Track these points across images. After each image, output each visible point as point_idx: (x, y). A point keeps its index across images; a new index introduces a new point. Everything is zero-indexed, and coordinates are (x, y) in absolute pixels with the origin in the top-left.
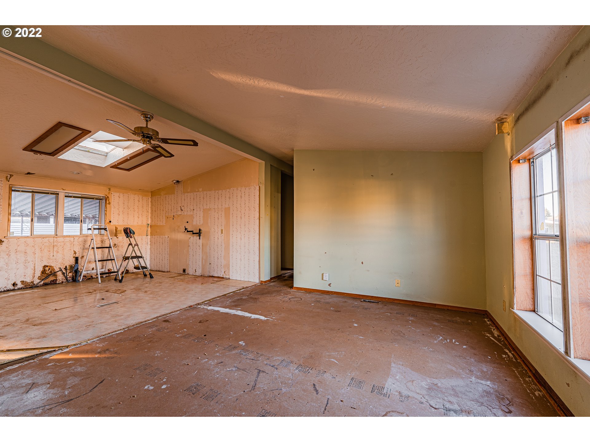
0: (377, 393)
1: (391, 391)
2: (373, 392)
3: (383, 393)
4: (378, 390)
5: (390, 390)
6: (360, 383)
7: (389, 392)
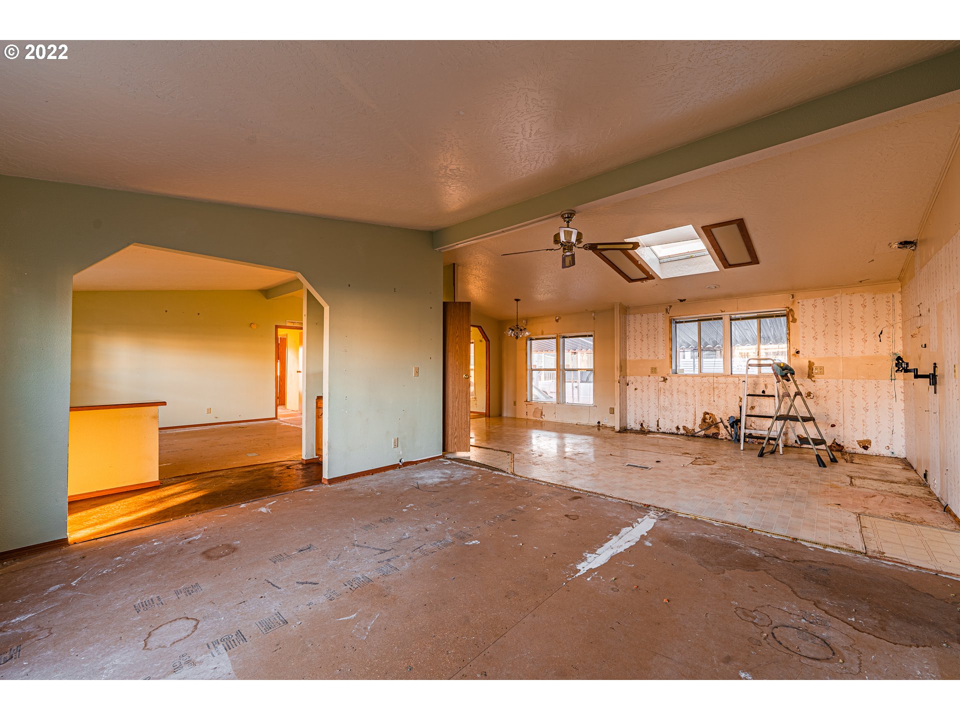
0: (230, 636)
1: (210, 655)
2: (237, 632)
3: (221, 643)
4: (233, 640)
5: (213, 655)
6: (268, 627)
7: (213, 651)
